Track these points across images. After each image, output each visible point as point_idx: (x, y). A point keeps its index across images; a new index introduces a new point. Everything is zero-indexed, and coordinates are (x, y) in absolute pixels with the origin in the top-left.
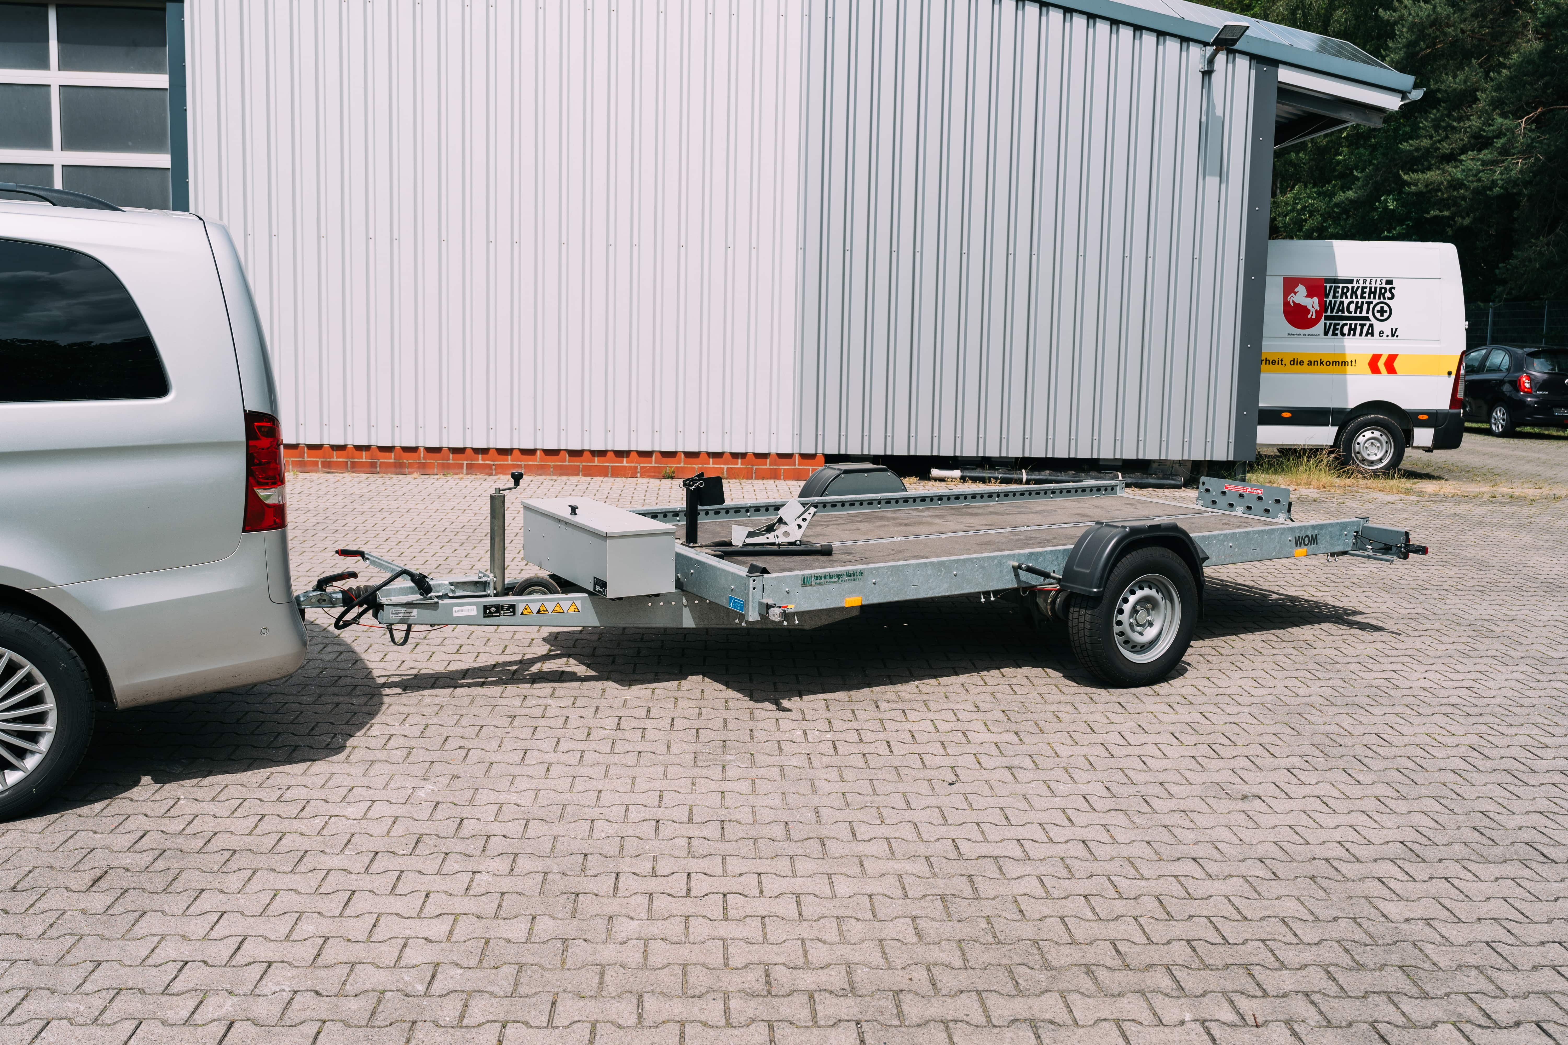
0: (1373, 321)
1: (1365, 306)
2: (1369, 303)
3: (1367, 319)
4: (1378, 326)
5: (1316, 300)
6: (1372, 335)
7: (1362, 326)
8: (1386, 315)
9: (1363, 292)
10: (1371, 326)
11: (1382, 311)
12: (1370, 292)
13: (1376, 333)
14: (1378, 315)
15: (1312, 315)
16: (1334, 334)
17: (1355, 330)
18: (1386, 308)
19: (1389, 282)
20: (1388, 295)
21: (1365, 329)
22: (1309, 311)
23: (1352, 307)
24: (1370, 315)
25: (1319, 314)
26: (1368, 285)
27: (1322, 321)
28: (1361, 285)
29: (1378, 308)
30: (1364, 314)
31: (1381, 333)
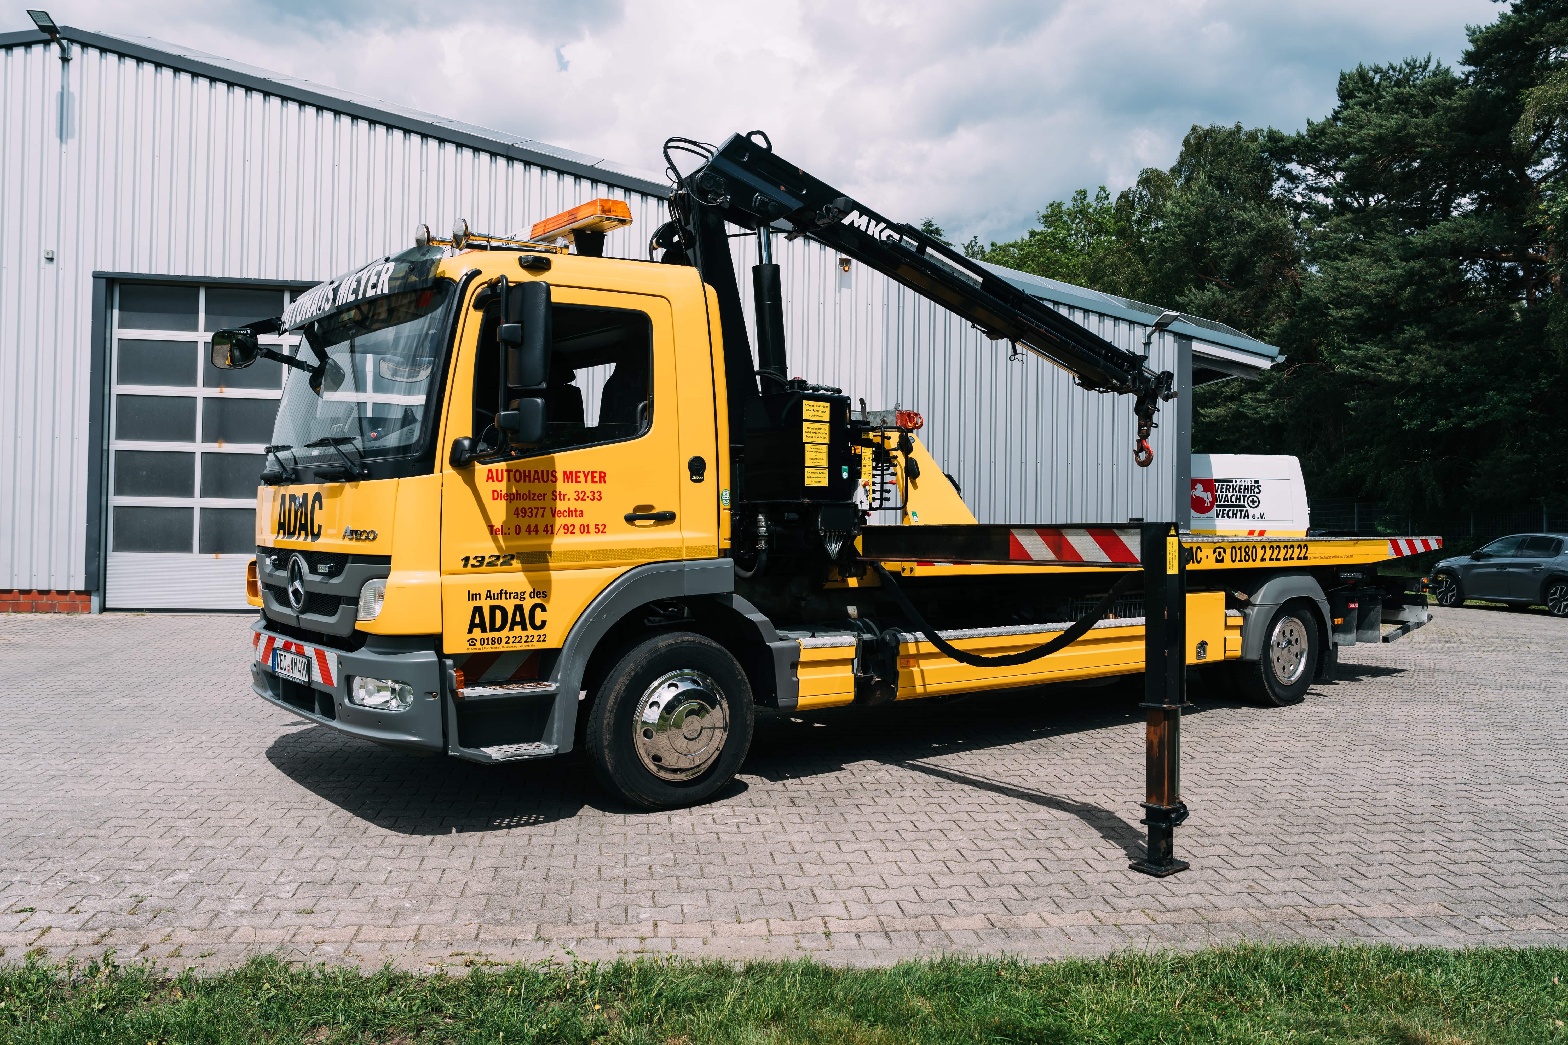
0: (1248, 508)
1: (1242, 498)
2: (1244, 496)
3: (1244, 506)
4: (1251, 512)
5: (1209, 493)
6: (1248, 517)
7: (1241, 511)
8: (1256, 504)
9: (1240, 489)
10: (1247, 511)
11: (1253, 502)
12: (1245, 489)
13: (1251, 516)
14: (1251, 504)
15: (1208, 504)
16: (1223, 517)
17: (1236, 514)
18: (1256, 499)
19: (1257, 482)
20: (1256, 490)
21: (1243, 513)
22: (1205, 501)
23: (1234, 499)
24: (1246, 504)
25: (1212, 503)
26: (1243, 483)
27: (1215, 508)
28: (1238, 483)
29: (1251, 499)
30: (1242, 503)
31: (1254, 516)
